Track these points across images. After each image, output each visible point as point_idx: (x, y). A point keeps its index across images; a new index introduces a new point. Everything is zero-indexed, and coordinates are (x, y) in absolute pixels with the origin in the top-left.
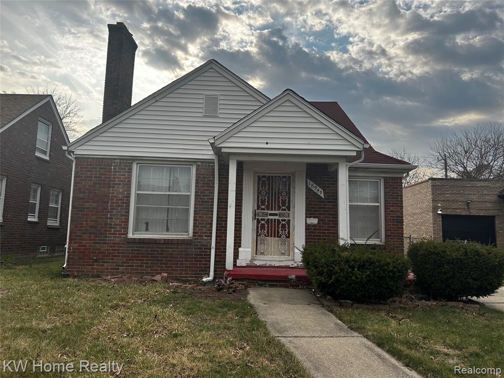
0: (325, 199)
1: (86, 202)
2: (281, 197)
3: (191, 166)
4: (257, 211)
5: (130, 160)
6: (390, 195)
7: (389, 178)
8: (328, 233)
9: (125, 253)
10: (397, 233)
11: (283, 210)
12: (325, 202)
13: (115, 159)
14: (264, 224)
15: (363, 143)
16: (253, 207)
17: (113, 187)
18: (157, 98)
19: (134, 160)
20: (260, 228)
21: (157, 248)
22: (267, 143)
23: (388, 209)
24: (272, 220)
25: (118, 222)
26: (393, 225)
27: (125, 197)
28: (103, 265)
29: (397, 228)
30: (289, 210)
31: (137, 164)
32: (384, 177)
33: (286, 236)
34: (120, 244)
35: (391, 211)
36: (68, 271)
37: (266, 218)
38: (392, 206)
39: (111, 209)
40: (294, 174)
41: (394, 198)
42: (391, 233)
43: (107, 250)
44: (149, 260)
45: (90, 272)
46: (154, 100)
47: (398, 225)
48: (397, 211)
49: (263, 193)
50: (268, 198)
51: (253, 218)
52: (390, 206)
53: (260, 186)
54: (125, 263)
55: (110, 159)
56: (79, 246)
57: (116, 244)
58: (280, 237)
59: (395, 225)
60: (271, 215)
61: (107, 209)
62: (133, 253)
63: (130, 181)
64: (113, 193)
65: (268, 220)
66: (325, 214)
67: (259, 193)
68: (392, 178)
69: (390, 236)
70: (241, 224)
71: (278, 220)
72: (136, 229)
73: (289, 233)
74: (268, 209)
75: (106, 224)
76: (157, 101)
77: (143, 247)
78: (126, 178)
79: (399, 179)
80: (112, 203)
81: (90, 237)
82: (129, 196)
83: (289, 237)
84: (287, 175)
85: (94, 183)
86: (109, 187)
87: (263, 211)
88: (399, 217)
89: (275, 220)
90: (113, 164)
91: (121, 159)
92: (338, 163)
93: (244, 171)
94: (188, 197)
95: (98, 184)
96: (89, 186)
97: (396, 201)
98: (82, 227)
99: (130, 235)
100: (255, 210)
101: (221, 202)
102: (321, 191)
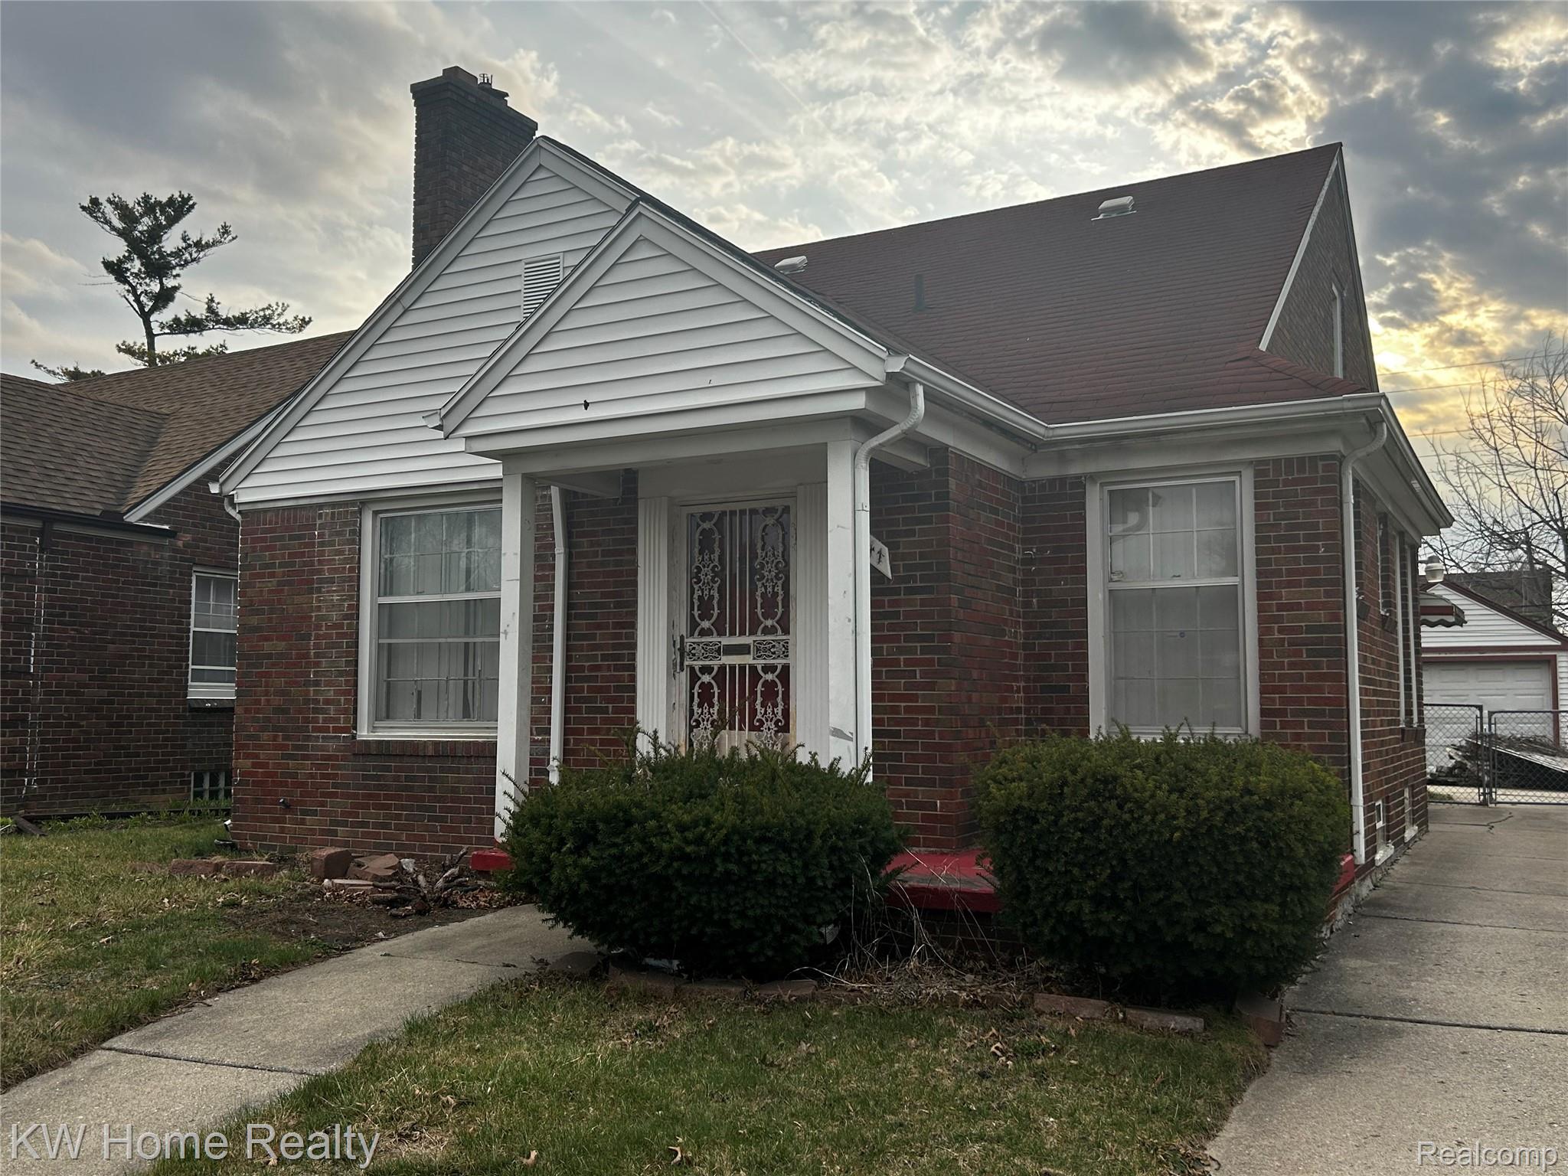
0: (897, 579)
1: (267, 639)
2: (759, 584)
4: (688, 640)
5: (352, 503)
6: (1278, 539)
9: (348, 786)
10: (1311, 701)
11: (767, 631)
12: (897, 592)
13: (321, 506)
15: (884, 356)
16: (671, 625)
17: (319, 590)
18: (407, 302)
19: (364, 503)
20: (696, 700)
21: (419, 770)
22: (586, 405)
24: (732, 668)
25: (331, 695)
26: (1292, 665)
27: (346, 617)
28: (303, 822)
29: (1310, 677)
30: (786, 631)
31: (376, 513)
32: (1250, 463)
33: (776, 724)
34: (336, 758)
35: (1280, 607)
36: (235, 836)
37: (715, 663)
38: (1290, 584)
39: (317, 655)
40: (793, 496)
41: (1296, 550)
42: (1285, 701)
43: (312, 776)
44: (403, 808)
45: (276, 839)
47: (1317, 665)
48: (1310, 606)
49: (706, 575)
50: (721, 590)
51: (675, 665)
52: (1279, 585)
53: (696, 550)
54: (350, 815)
55: (311, 506)
56: (254, 765)
57: (329, 758)
58: (758, 729)
59: (1303, 665)
61: (307, 656)
62: (366, 787)
63: (357, 568)
64: (319, 608)
65: (722, 668)
67: (695, 577)
68: (1289, 461)
69: (1281, 713)
70: (634, 689)
71: (753, 668)
73: (786, 713)
74: (721, 633)
75: (307, 701)
76: (406, 311)
78: (346, 561)
79: (1320, 464)
80: (318, 637)
81: (275, 738)
82: (354, 614)
83: (786, 729)
84: (778, 504)
85: (279, 583)
86: (311, 591)
87: (704, 640)
88: (1324, 629)
89: (742, 668)
90: (318, 522)
91: (333, 505)
92: (824, 447)
93: (641, 503)
95: (290, 583)
96: (270, 592)
97: (1307, 560)
98: (258, 711)
99: (364, 733)
100: (682, 637)
102: (880, 552)
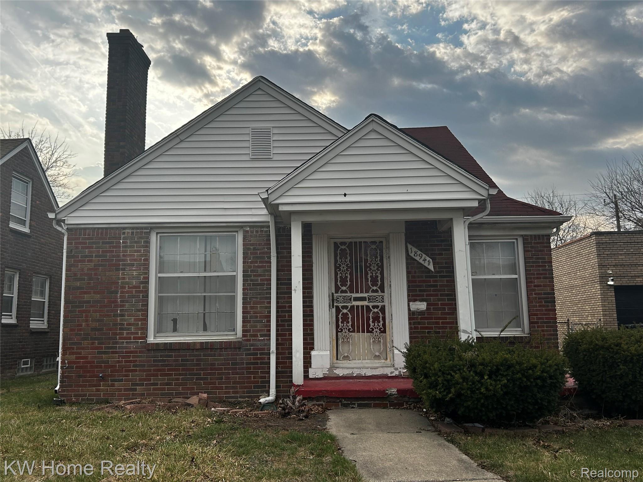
0: (436, 272)
1: (85, 293)
2: (369, 272)
3: (236, 234)
4: (335, 295)
5: (146, 228)
6: (533, 262)
7: (531, 236)
8: (443, 323)
9: (144, 366)
10: (546, 318)
11: (373, 291)
12: (436, 277)
13: (124, 228)
14: (346, 313)
15: (487, 188)
16: (330, 288)
17: (124, 269)
18: (182, 137)
19: (152, 228)
20: (340, 320)
21: (190, 356)
22: (345, 195)
23: (531, 282)
24: (358, 307)
25: (132, 321)
26: (540, 306)
27: (142, 283)
28: (113, 385)
29: (546, 310)
30: (383, 291)
31: (157, 233)
32: (522, 236)
33: (380, 330)
34: (136, 352)
35: (535, 286)
36: (63, 396)
37: (349, 305)
38: (538, 278)
39: (121, 301)
40: (387, 237)
41: (539, 266)
42: (538, 319)
43: (119, 362)
44: (180, 374)
45: (94, 395)
46: (178, 140)
47: (548, 306)
48: (545, 286)
49: (344, 267)
50: (351, 274)
51: (330, 306)
52: (534, 278)
53: (338, 257)
54: (145, 380)
55: (117, 228)
56: (77, 358)
57: (131, 352)
58: (371, 332)
59: (544, 306)
60: (356, 299)
61: (116, 302)
62: (155, 366)
63: (147, 260)
64: (124, 278)
65: (353, 307)
66: (437, 295)
67: (337, 268)
68: (535, 236)
69: (537, 323)
70: (312, 316)
71: (368, 307)
72: (159, 330)
73: (384, 325)
74: (352, 292)
75: (115, 325)
76: (182, 141)
77: (171, 356)
78: (141, 256)
79: (545, 238)
80: (122, 292)
81: (93, 343)
82: (146, 282)
83: (384, 332)
84: (377, 240)
85: (95, 265)
86: (118, 270)
87: (343, 294)
88: (549, 294)
89: (362, 307)
90: (122, 236)
91: (133, 228)
92: (451, 219)
93: (314, 237)
94: (234, 278)
95: (102, 265)
96: (89, 269)
97: (543, 270)
98: (80, 330)
99: (151, 339)
100: (333, 294)
101: (281, 284)
102: (429, 261)
